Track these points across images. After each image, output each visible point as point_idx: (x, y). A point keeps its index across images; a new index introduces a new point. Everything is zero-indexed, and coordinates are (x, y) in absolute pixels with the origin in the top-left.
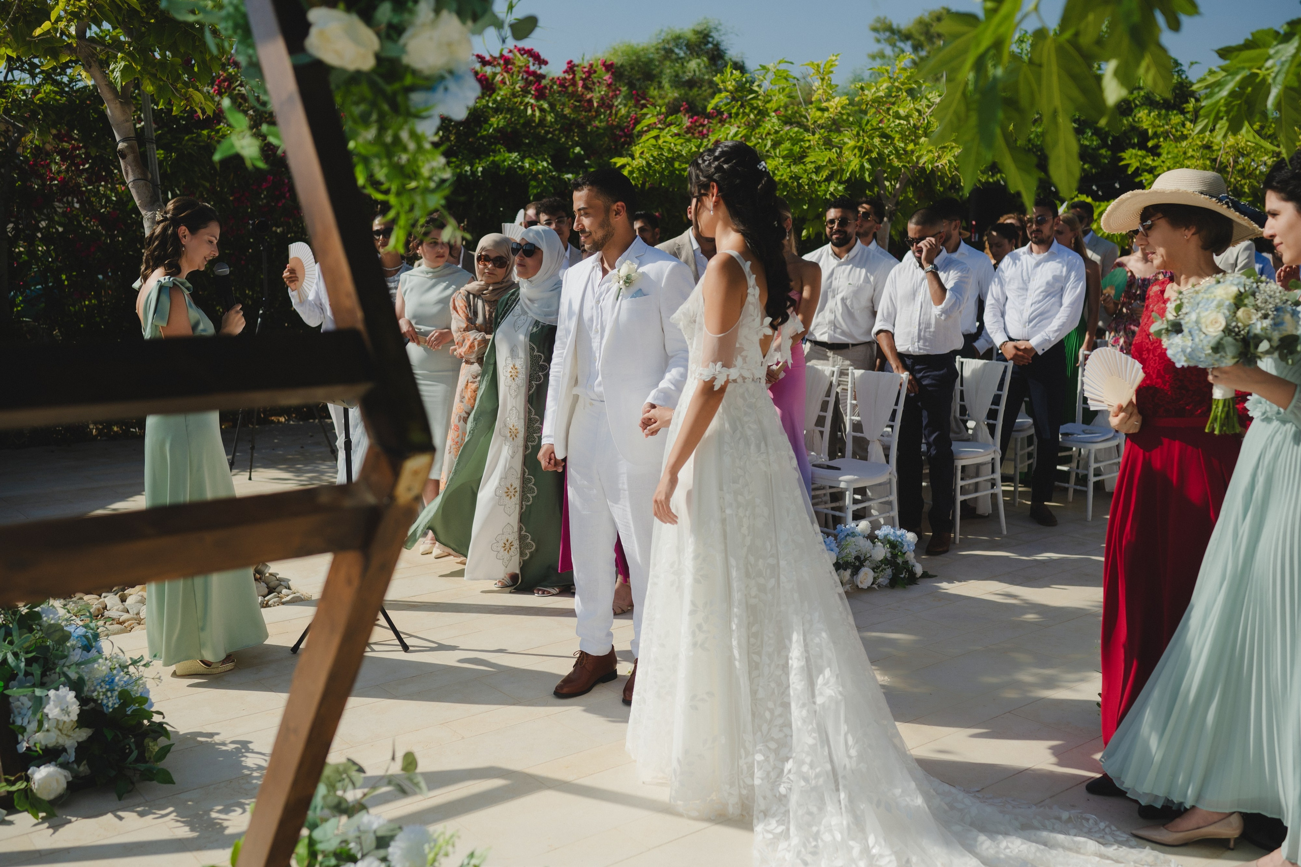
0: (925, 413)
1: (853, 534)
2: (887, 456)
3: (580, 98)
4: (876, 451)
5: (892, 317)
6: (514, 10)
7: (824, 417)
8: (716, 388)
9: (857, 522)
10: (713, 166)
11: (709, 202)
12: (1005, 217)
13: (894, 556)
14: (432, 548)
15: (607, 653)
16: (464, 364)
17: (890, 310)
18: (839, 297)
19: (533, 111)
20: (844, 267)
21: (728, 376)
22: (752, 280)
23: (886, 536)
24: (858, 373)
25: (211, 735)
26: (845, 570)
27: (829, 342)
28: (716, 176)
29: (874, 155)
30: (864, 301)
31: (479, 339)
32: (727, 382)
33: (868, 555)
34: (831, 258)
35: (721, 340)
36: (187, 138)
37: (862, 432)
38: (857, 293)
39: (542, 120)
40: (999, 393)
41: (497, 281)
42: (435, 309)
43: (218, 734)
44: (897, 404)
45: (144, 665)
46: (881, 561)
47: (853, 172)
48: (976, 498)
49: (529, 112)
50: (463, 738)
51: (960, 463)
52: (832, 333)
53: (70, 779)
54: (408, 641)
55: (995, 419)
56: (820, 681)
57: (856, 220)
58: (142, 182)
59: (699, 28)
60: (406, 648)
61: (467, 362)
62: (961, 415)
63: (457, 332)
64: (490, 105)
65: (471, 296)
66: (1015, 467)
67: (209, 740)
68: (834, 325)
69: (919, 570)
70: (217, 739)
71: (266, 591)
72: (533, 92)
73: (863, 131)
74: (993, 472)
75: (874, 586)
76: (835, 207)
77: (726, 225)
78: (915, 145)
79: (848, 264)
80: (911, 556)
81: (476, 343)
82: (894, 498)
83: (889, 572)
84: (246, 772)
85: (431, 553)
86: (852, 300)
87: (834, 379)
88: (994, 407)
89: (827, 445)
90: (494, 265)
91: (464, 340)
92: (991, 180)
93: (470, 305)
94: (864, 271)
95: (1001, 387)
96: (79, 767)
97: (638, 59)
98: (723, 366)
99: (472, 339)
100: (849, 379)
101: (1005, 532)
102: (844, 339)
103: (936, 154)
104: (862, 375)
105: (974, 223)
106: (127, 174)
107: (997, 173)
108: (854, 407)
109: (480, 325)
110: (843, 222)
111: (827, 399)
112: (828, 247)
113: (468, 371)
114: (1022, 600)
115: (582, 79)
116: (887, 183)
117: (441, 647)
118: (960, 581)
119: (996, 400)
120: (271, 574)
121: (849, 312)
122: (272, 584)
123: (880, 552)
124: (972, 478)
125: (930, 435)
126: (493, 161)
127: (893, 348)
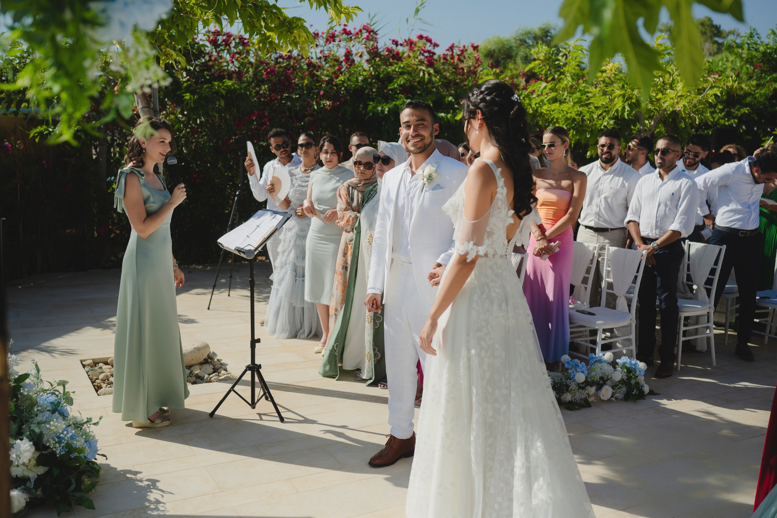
0: (659, 279)
1: (600, 361)
2: (629, 306)
3: (456, 67)
4: (622, 303)
5: (638, 212)
6: (419, 13)
7: (588, 278)
8: (468, 261)
9: (603, 352)
10: (479, 98)
11: (476, 123)
12: (727, 146)
13: (629, 378)
14: (322, 349)
15: (409, 437)
16: (344, 232)
17: (638, 207)
18: (603, 196)
19: (424, 74)
20: (608, 176)
21: (477, 252)
22: (501, 182)
23: (624, 364)
24: (613, 249)
25: (136, 473)
26: (592, 387)
27: (595, 227)
28: (482, 105)
29: (634, 101)
30: (620, 200)
31: (353, 216)
32: (477, 257)
33: (610, 377)
34: (599, 170)
35: (474, 225)
36: (205, 86)
37: (613, 290)
38: (616, 193)
39: (430, 80)
40: (715, 267)
41: (367, 178)
42: (330, 195)
43: (140, 473)
44: (638, 272)
45: (94, 424)
46: (619, 381)
47: (617, 111)
48: (696, 339)
49: (421, 74)
50: (298, 492)
51: (683, 315)
52: (597, 220)
53: (28, 500)
54: (283, 415)
55: (711, 285)
56: (536, 486)
57: (619, 146)
58: (147, 109)
59: (543, 27)
60: (282, 419)
61: (346, 231)
62: (687, 281)
63: (340, 211)
64: (397, 70)
65: (351, 188)
66: (726, 318)
67: (133, 477)
68: (598, 215)
69: (646, 389)
70: (139, 476)
71: (212, 371)
72: (426, 62)
73: (627, 84)
74: (708, 322)
75: (613, 399)
76: (606, 136)
77: (487, 141)
78: (663, 95)
79: (611, 174)
80: (641, 379)
81: (351, 219)
82: (633, 337)
83: (624, 389)
84: (147, 504)
85: (321, 352)
86: (612, 199)
87: (596, 252)
88: (710, 277)
89: (589, 297)
90: (365, 167)
91: (343, 217)
92: (727, 124)
93: (349, 194)
94: (621, 179)
95: (716, 263)
96: (36, 491)
97: (504, 45)
98: (474, 244)
99: (348, 216)
100: (606, 253)
101: (715, 364)
102: (605, 225)
103: (676, 101)
104: (615, 251)
105: (714, 151)
106: (138, 104)
107: (731, 119)
108: (608, 272)
109: (355, 207)
110: (611, 147)
111: (590, 265)
112: (598, 163)
113: (346, 237)
114: (719, 418)
115: (458, 55)
116: (647, 122)
117: (307, 421)
118: (676, 399)
119: (713, 272)
120: (218, 360)
121: (609, 207)
122: (217, 367)
123: (618, 375)
124: (694, 325)
125: (662, 295)
126: (395, 105)
127: (638, 232)
